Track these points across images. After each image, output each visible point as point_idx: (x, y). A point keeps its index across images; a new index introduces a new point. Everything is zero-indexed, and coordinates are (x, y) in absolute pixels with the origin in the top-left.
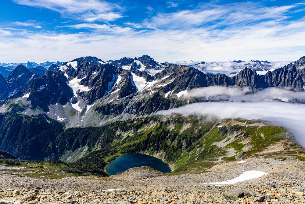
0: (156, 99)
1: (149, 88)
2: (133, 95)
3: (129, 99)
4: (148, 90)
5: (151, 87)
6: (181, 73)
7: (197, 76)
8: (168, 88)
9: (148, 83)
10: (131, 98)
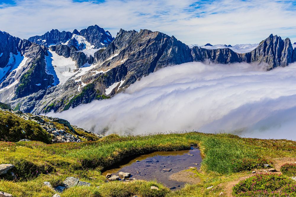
0: (86, 99)
1: (77, 79)
2: (44, 93)
3: (36, 100)
4: (76, 81)
5: (83, 76)
6: (141, 45)
7: (173, 51)
8: (114, 76)
9: (80, 69)
10: (41, 97)
